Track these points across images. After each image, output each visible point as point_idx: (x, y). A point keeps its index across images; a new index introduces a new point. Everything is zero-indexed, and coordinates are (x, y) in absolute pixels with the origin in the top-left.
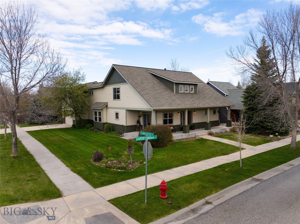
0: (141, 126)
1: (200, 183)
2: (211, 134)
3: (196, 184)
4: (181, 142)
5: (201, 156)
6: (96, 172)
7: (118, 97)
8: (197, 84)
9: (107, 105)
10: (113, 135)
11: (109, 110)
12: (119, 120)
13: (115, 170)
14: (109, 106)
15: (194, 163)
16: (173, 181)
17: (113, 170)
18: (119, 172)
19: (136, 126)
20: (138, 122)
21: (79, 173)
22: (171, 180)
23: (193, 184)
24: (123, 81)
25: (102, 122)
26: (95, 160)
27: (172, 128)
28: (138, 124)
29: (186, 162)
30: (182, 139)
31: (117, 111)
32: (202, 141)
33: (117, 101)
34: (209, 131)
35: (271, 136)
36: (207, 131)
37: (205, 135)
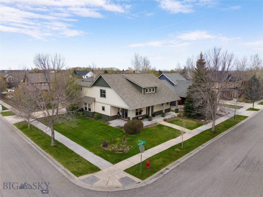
0: (121, 116)
1: (163, 159)
2: (165, 120)
3: (161, 159)
4: (148, 128)
5: (161, 140)
6: (109, 154)
7: (104, 96)
8: (157, 87)
9: (95, 100)
10: (101, 121)
11: (96, 103)
12: (105, 112)
13: (118, 152)
14: (96, 100)
15: (158, 145)
16: (149, 158)
17: (116, 152)
18: (120, 154)
19: (117, 115)
20: (119, 113)
21: (100, 155)
22: (148, 157)
23: (160, 160)
24: (108, 86)
25: (91, 111)
26: (104, 146)
27: (141, 117)
28: (119, 115)
29: (153, 145)
30: (148, 126)
31: (104, 105)
32: (161, 126)
33: (103, 99)
34: (164, 118)
35: (203, 120)
36: (163, 118)
37: (162, 121)
